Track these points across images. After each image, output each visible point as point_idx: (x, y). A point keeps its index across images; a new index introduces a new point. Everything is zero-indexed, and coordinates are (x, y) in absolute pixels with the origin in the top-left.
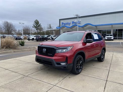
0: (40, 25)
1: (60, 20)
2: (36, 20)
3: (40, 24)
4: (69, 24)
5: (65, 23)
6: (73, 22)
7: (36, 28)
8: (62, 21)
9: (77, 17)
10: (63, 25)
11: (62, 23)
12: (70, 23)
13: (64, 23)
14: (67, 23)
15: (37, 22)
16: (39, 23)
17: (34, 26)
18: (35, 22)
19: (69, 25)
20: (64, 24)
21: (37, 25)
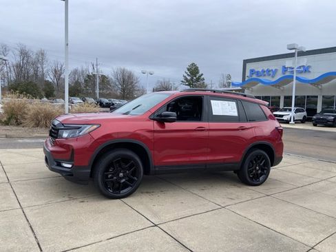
0: (202, 77)
1: (246, 62)
2: (193, 64)
3: (202, 75)
4: (271, 73)
5: (260, 70)
6: (285, 69)
7: (189, 85)
8: (250, 66)
9: (294, 53)
10: (254, 76)
11: (252, 71)
12: (276, 70)
13: (256, 70)
14: (266, 70)
15: (193, 70)
16: (198, 73)
17: (186, 79)
18: (188, 70)
19: (273, 77)
20: (258, 73)
21: (192, 78)
